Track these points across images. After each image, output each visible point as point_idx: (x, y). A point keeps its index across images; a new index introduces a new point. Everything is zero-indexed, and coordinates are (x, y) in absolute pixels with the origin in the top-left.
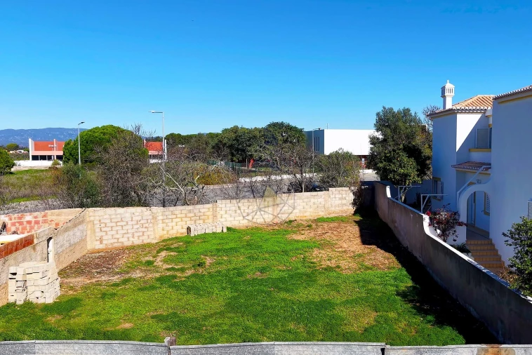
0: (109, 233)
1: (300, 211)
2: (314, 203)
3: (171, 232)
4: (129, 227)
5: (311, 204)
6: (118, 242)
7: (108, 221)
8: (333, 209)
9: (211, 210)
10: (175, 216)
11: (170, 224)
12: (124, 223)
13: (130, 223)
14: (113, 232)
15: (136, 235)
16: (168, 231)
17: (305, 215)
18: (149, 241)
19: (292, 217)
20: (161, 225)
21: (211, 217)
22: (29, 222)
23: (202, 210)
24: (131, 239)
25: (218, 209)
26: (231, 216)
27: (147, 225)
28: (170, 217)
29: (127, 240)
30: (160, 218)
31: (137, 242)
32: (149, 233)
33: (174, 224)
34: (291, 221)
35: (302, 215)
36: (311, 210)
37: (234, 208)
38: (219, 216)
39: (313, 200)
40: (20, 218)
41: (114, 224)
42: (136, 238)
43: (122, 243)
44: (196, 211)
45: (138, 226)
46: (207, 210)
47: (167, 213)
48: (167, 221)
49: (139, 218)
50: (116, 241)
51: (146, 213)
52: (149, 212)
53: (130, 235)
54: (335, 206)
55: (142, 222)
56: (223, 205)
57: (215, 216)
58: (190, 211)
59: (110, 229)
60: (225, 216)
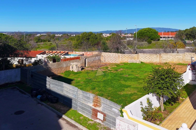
0: (107, 59)
1: (171, 60)
2: (178, 58)
3: (124, 61)
4: (112, 58)
5: (176, 58)
6: (109, 62)
7: (106, 56)
9: (137, 56)
10: (125, 57)
11: (123, 59)
12: (111, 57)
13: (112, 57)
14: (108, 59)
15: (114, 60)
16: (123, 61)
17: (173, 61)
18: (117, 63)
19: (168, 62)
20: (121, 59)
21: (137, 58)
22: (88, 54)
23: (134, 56)
24: (112, 61)
25: (139, 56)
26: (144, 59)
27: (117, 58)
28: (124, 57)
29: (111, 61)
30: (121, 57)
31: (114, 62)
32: (117, 60)
33: (125, 59)
34: (167, 63)
35: (172, 61)
36: (176, 60)
37: (145, 56)
39: (177, 56)
40: (87, 53)
41: (108, 57)
42: (114, 61)
43: (110, 62)
44: (132, 56)
45: (114, 58)
46: (135, 56)
47: (123, 56)
48: (123, 58)
49: (115, 56)
50: (108, 61)
51: (116, 55)
52: (117, 55)
53: (112, 60)
54: (188, 60)
55: (115, 57)
56: (141, 55)
57: (138, 58)
58: (130, 56)
59: (107, 58)
60: (141, 58)
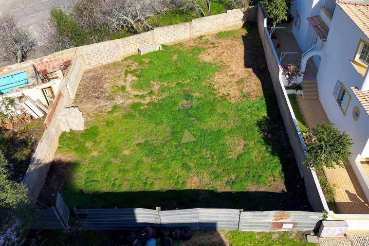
0: (93, 60)
1: (207, 29)
2: (217, 23)
3: (129, 53)
4: (104, 54)
5: (215, 23)
6: (99, 63)
7: (91, 53)
8: (229, 25)
9: (151, 35)
10: (129, 43)
11: (128, 48)
12: (101, 52)
13: (104, 52)
14: (96, 59)
15: (109, 57)
16: (127, 53)
17: (211, 31)
18: (116, 60)
19: (202, 34)
20: (122, 50)
21: (151, 40)
22: (47, 62)
23: (146, 37)
24: (107, 60)
25: (155, 34)
26: (164, 38)
27: (114, 51)
28: (127, 44)
29: (104, 61)
30: (121, 45)
31: (110, 61)
32: (115, 55)
33: (130, 47)
34: (201, 37)
35: (209, 31)
36: (215, 27)
37: (165, 33)
38: (156, 39)
39: (216, 21)
40: (41, 61)
41: (95, 54)
42: (109, 60)
43: (102, 63)
44: (142, 38)
45: (109, 53)
46: (148, 36)
47: (125, 42)
48: (125, 47)
49: (108, 48)
50: (98, 63)
51: (112, 44)
52: (114, 44)
53: (105, 58)
54: (231, 23)
55: (111, 50)
56: (158, 32)
57: (153, 39)
58: (138, 38)
59: (93, 57)
60: (159, 38)
